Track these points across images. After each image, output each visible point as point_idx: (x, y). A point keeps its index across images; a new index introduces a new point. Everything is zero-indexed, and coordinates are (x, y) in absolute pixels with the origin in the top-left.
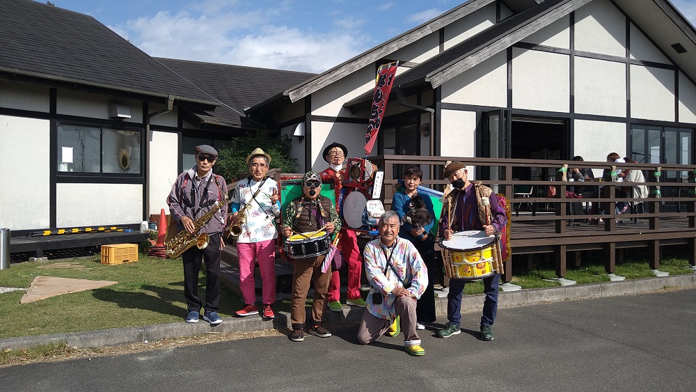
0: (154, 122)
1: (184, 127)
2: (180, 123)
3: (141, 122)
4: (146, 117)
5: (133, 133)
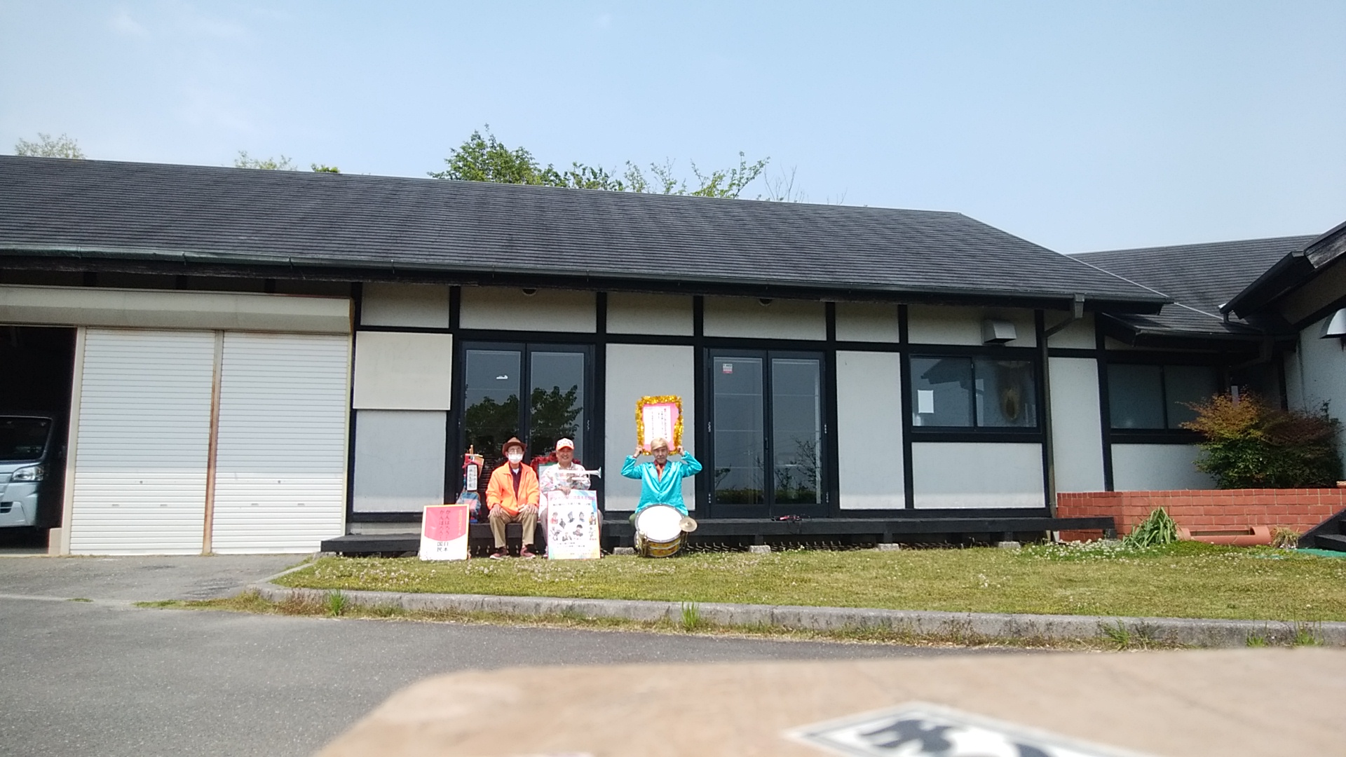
0: (1055, 342)
1: (1107, 347)
2: (1100, 342)
3: (1033, 344)
4: (1041, 336)
5: (1022, 364)
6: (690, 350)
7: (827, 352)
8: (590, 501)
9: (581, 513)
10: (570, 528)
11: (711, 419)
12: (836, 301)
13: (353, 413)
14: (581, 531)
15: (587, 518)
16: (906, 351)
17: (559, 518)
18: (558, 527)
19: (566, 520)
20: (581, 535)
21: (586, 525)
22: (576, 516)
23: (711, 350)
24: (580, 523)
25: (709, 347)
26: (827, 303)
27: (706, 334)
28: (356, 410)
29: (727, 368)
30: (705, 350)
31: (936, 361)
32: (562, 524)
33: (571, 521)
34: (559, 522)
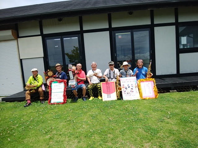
6: (108, 32)
7: (151, 28)
8: (134, 80)
9: (132, 84)
10: (129, 90)
11: (116, 52)
12: (154, 9)
13: (21, 60)
14: (132, 90)
15: (134, 86)
16: (177, 24)
17: (125, 86)
18: (125, 89)
19: (127, 87)
20: (133, 92)
21: (134, 88)
22: (130, 86)
23: (115, 31)
24: (132, 88)
25: (114, 31)
26: (151, 10)
27: (113, 27)
28: (22, 59)
29: (120, 37)
30: (113, 32)
31: (184, 28)
32: (126, 88)
33: (129, 87)
34: (125, 87)
